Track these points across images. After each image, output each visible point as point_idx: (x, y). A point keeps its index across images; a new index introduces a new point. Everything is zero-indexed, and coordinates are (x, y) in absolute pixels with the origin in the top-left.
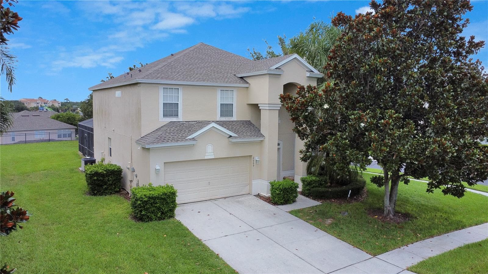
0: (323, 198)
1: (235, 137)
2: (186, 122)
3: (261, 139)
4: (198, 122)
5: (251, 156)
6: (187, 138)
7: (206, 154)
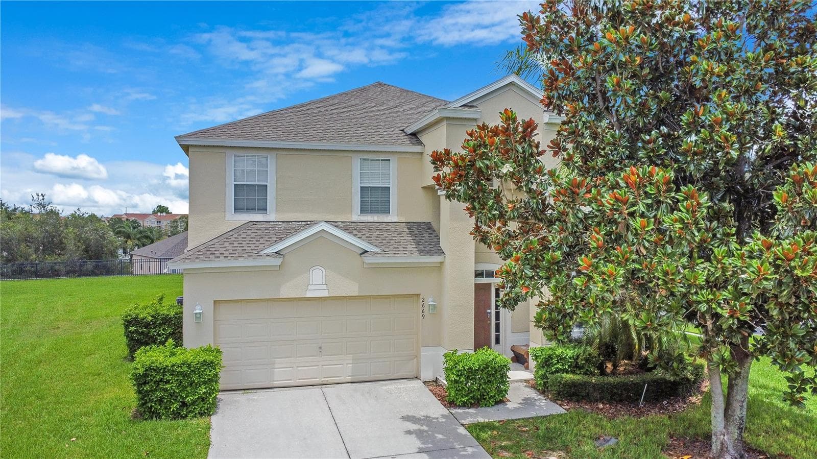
0: (574, 398)
1: (375, 254)
2: (283, 222)
3: (436, 259)
4: (309, 223)
5: (418, 295)
6: (262, 253)
7: (310, 287)
